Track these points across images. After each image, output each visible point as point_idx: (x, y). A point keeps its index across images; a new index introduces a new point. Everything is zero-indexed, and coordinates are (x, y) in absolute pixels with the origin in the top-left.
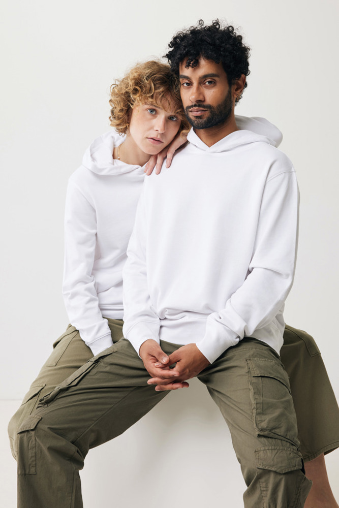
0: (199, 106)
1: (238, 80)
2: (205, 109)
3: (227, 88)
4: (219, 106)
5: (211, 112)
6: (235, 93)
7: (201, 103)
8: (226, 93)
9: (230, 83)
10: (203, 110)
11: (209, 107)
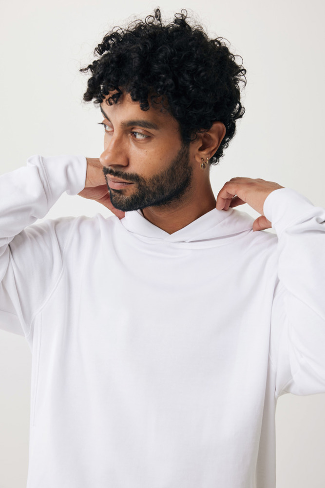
0: (116, 174)
1: (207, 131)
2: (128, 182)
3: (178, 146)
4: (157, 179)
5: (140, 187)
6: (198, 155)
7: (121, 170)
8: (173, 155)
9: (186, 137)
10: (123, 183)
11: (135, 178)
